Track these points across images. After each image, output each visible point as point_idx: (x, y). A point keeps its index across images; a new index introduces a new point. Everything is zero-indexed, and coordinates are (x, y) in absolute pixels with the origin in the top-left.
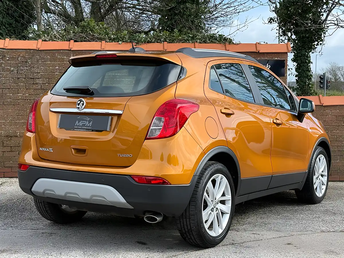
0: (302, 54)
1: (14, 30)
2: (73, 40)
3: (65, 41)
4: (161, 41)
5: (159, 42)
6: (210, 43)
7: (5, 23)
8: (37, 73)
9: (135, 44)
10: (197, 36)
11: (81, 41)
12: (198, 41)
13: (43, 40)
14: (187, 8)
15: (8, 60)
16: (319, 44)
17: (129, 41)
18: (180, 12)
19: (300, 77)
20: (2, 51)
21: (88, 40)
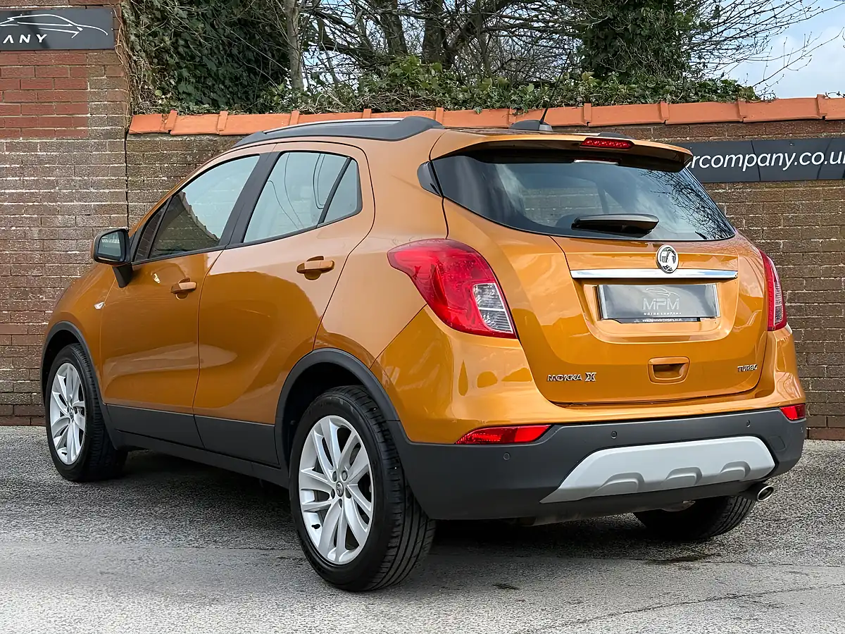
1: (246, 92)
2: (370, 107)
3: (351, 111)
4: (576, 101)
5: (572, 105)
6: (698, 101)
7: (225, 78)
9: (515, 111)
10: (665, 86)
11: (389, 111)
12: (669, 96)
13: (302, 113)
14: (643, 20)
17: (498, 105)
18: (626, 29)
20: (212, 140)
21: (405, 107)
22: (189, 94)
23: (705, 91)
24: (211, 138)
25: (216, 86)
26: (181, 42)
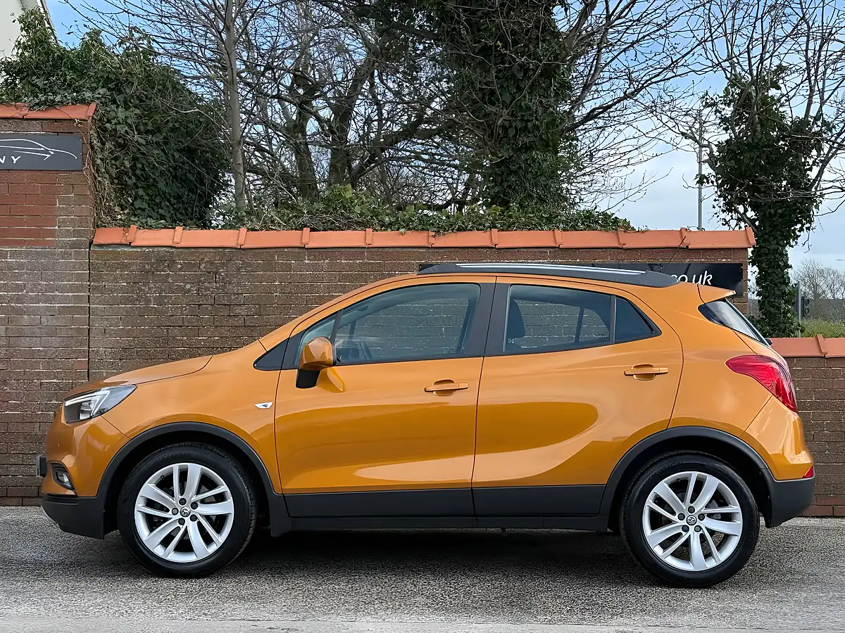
0: (769, 250)
1: (186, 209)
2: (308, 226)
3: (292, 229)
4: (484, 226)
5: (481, 230)
6: (585, 230)
7: (170, 196)
8: (237, 294)
9: (434, 233)
10: (557, 216)
11: (325, 230)
12: (561, 225)
13: (248, 230)
14: (534, 160)
15: (180, 270)
16: (804, 228)
17: (420, 227)
18: (520, 168)
19: (768, 297)
20: (168, 252)
21: (339, 227)
22: (143, 210)
23: (590, 222)
24: (167, 249)
25: (163, 204)
26: (139, 166)
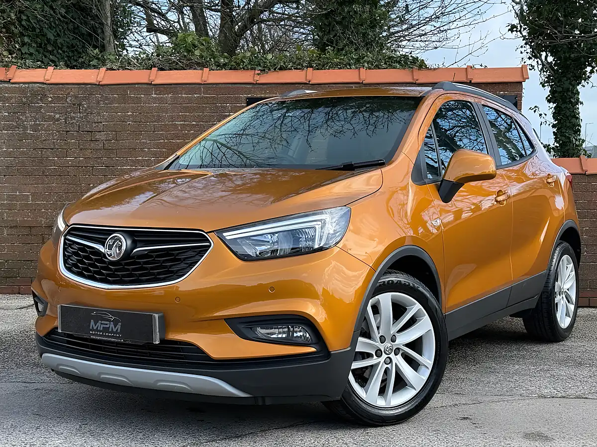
0: (563, 88)
2: (157, 67)
3: (144, 69)
4: (302, 66)
5: (299, 69)
6: (387, 68)
8: (97, 123)
9: (259, 72)
10: (365, 57)
11: (171, 70)
12: (367, 64)
15: (51, 102)
17: (248, 67)
20: (40, 87)
21: (182, 67)
24: (40, 85)
26: (24, 18)
